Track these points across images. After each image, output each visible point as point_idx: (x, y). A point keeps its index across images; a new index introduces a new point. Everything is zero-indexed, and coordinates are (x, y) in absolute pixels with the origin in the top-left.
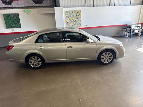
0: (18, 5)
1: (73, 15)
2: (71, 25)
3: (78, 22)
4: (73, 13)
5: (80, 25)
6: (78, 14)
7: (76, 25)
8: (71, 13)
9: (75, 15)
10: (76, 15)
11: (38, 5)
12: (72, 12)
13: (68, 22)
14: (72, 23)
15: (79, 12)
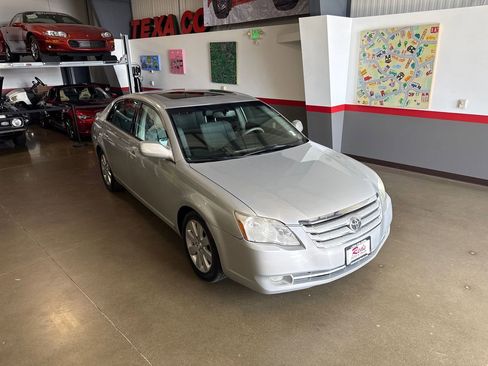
0: (240, 17)
1: (395, 46)
2: (377, 91)
3: (416, 81)
4: (398, 39)
5: (419, 98)
6: (418, 44)
7: (402, 96)
8: (386, 41)
9: (403, 48)
10: (411, 49)
11: (283, 13)
12: (394, 33)
13: (368, 78)
14: (383, 84)
15: (429, 33)
